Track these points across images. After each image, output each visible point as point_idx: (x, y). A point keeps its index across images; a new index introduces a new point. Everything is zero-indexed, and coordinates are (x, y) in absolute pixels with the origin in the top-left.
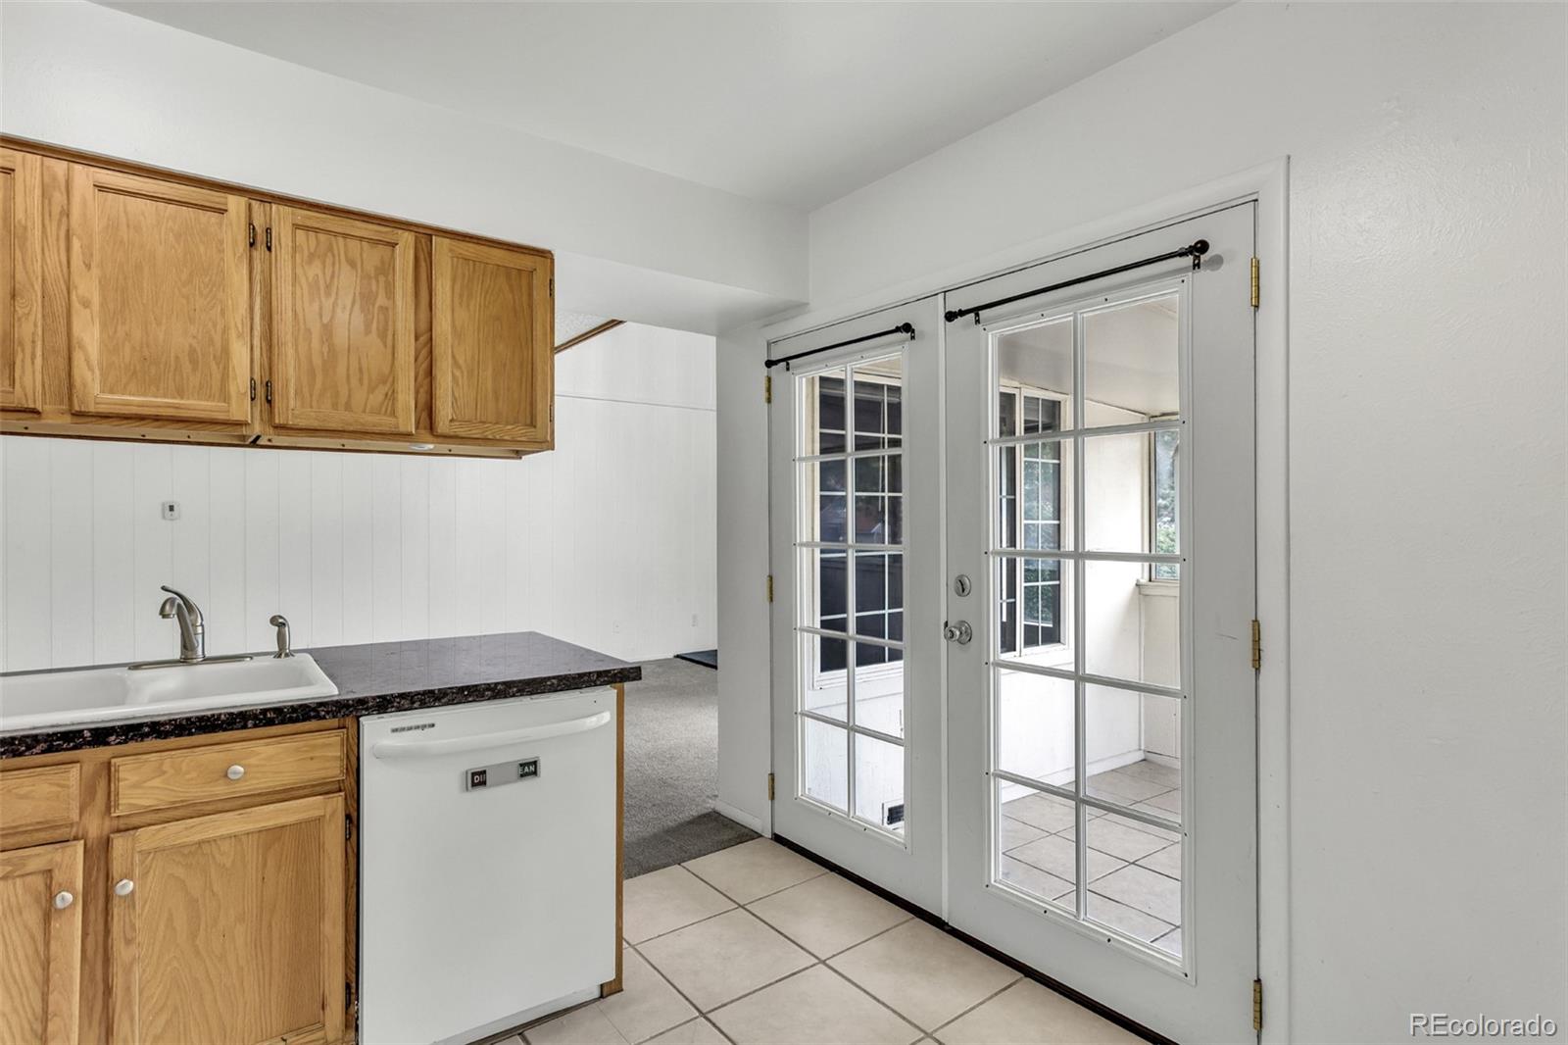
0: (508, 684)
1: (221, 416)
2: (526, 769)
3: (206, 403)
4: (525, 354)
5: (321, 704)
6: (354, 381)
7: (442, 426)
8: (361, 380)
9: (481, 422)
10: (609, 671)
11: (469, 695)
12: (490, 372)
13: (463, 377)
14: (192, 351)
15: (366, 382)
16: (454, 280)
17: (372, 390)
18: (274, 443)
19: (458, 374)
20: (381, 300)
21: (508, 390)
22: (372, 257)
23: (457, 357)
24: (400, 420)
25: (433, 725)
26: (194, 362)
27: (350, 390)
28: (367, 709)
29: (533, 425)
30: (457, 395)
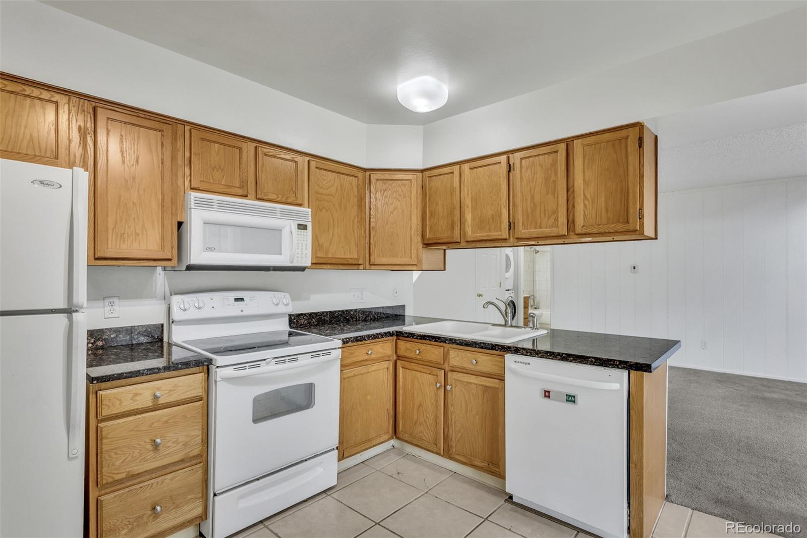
0: (569, 355)
1: (500, 237)
2: (570, 398)
3: (495, 233)
4: (624, 184)
5: (496, 345)
6: (542, 216)
7: (579, 229)
8: (545, 215)
9: (598, 225)
10: (628, 362)
11: (550, 355)
12: (603, 199)
13: (589, 204)
14: (492, 215)
15: (547, 215)
16: (584, 158)
17: (549, 219)
18: (540, 243)
19: (586, 203)
20: (553, 178)
21: (614, 205)
22: (548, 159)
23: (586, 195)
24: (560, 230)
25: (529, 364)
26: (493, 218)
27: (541, 220)
28: (511, 351)
29: (628, 222)
30: (586, 213)
